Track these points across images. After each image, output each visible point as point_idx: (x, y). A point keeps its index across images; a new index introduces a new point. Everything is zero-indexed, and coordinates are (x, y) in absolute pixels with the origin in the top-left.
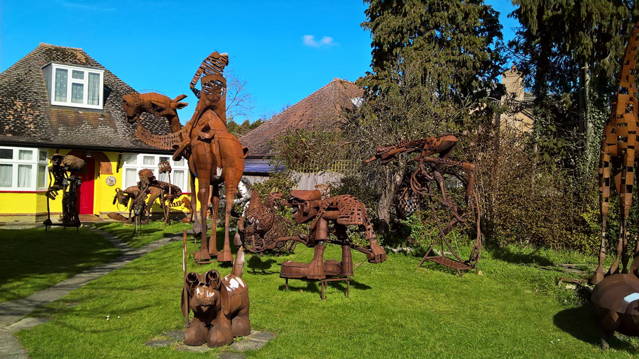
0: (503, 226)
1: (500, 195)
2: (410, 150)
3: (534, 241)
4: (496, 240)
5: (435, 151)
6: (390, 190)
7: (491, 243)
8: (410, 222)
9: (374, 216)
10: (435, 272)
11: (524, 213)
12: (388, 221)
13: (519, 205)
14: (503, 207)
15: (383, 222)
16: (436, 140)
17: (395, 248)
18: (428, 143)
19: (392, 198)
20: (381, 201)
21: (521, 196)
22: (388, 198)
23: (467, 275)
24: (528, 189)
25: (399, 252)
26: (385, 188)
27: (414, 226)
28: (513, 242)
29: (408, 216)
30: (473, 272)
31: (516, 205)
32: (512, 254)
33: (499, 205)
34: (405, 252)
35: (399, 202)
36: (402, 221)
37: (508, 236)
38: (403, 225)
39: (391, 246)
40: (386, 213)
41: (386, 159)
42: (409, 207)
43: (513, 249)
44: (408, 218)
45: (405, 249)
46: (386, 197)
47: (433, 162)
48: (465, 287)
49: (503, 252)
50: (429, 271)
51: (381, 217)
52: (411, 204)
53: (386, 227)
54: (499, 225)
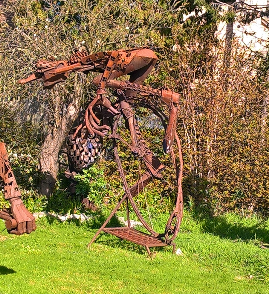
0: (219, 185)
1: (218, 141)
2: (86, 68)
3: (260, 209)
4: (209, 207)
5: (124, 71)
6: (59, 128)
7: (202, 210)
8: (88, 178)
9: (34, 167)
10: (115, 250)
11: (248, 167)
12: (55, 175)
13: (242, 156)
14: (221, 158)
15: (48, 175)
16: (125, 54)
17: (64, 214)
18: (113, 59)
19: (62, 139)
20: (45, 144)
21: (246, 144)
22: (56, 140)
23: (158, 255)
24: (257, 133)
25: (69, 221)
26: (53, 125)
27: (93, 184)
28: (231, 209)
29: (85, 168)
30: (169, 251)
31: (238, 157)
32: (229, 225)
33: (215, 155)
34: (77, 222)
35: (72, 147)
36: (76, 176)
37: (225, 200)
38: (76, 182)
39: (57, 211)
40: (53, 162)
41: (51, 80)
42: (87, 154)
43: (231, 218)
44: (85, 171)
45: (77, 216)
46: (53, 138)
47: (119, 87)
48: (154, 270)
49: (216, 224)
50: (106, 248)
51: (45, 169)
52: (90, 150)
53: (52, 184)
54: (215, 184)
